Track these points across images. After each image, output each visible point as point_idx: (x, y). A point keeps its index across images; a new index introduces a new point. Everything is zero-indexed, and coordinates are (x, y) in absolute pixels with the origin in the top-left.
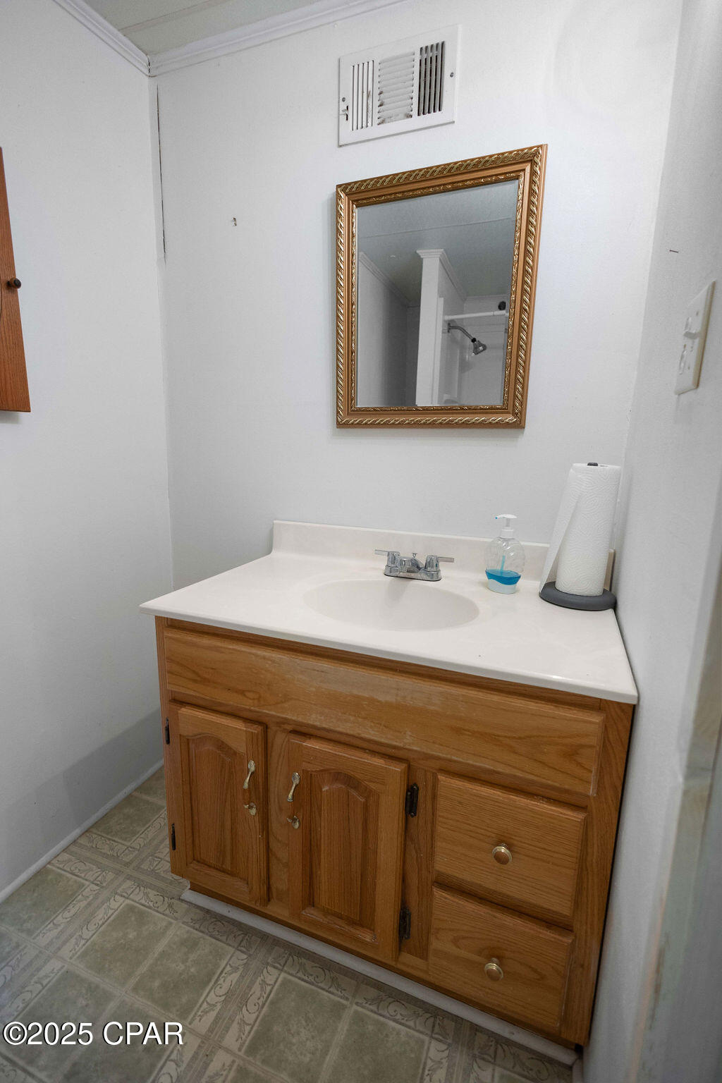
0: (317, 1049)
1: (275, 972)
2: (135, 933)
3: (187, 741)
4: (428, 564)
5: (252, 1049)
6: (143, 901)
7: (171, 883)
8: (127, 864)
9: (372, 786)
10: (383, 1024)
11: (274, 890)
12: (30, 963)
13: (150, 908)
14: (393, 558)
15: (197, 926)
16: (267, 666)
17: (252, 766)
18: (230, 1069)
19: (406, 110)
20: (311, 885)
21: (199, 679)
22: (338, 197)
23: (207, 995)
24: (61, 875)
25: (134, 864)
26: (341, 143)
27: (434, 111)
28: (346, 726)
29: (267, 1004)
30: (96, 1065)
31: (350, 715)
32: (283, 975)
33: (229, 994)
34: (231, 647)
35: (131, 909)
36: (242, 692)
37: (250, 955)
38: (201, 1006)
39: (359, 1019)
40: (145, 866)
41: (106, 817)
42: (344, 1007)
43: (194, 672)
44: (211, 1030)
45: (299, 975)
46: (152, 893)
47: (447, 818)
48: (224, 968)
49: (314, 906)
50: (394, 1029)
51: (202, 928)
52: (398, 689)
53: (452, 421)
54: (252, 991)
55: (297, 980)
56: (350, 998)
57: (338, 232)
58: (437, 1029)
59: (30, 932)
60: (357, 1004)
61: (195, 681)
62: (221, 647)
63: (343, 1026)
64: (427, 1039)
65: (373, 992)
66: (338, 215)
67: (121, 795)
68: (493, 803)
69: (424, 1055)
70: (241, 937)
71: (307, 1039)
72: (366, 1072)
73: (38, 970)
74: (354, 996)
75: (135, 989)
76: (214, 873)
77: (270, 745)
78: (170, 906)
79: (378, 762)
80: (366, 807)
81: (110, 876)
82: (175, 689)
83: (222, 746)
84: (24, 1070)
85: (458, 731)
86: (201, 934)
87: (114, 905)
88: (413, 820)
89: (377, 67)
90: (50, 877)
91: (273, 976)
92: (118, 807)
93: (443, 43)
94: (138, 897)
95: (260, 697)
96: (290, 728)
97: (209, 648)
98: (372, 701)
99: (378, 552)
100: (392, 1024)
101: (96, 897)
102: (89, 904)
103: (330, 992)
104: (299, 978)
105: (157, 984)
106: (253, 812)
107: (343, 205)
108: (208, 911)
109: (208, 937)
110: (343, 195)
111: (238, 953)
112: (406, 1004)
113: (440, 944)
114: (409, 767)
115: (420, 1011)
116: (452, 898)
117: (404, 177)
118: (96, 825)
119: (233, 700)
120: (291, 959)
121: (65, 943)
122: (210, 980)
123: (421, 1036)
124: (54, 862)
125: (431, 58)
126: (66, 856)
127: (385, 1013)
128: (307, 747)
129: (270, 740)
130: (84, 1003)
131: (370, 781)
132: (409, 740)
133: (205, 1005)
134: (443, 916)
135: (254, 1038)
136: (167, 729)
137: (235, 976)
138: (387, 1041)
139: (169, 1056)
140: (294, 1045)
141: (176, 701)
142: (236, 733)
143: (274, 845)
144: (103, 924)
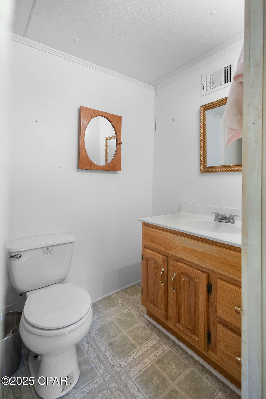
0: (177, 372)
1: (168, 347)
2: (130, 320)
3: (147, 259)
4: (229, 218)
5: (157, 362)
6: (133, 313)
7: (141, 311)
8: (130, 302)
9: (197, 280)
10: (202, 378)
11: (169, 316)
12: (104, 316)
13: (135, 315)
14: (217, 215)
15: (147, 325)
16: (168, 238)
17: (163, 269)
18: (149, 364)
19: (220, 83)
20: (179, 315)
21: (151, 241)
22: (200, 109)
23: (147, 343)
24: (114, 299)
25: (132, 303)
26: (202, 95)
27: (229, 82)
28: (189, 258)
29: (164, 353)
30: (116, 345)
31: (190, 255)
32: (170, 349)
33: (152, 346)
34: (159, 231)
35: (130, 313)
36: (161, 245)
37: (161, 339)
38: (144, 345)
39: (192, 372)
40: (135, 304)
41: (127, 289)
42: (189, 367)
43: (150, 239)
44: (146, 352)
45: (175, 351)
46: (136, 312)
47: (220, 295)
48: (152, 339)
49: (180, 323)
50: (205, 381)
51: (148, 326)
52: (203, 247)
53: (233, 169)
54: (160, 348)
55: (174, 352)
56: (192, 365)
57: (200, 118)
58: (223, 389)
59: (105, 309)
60: (194, 368)
61: (150, 241)
62: (157, 232)
63: (187, 371)
64: (218, 390)
65: (201, 368)
66: (200, 114)
67: (131, 284)
68: (235, 291)
69: (215, 394)
70: (159, 333)
71: (174, 368)
72: (192, 387)
73: (106, 318)
74: (193, 365)
75: (128, 333)
76: (152, 305)
77: (168, 263)
78: (140, 317)
79: (199, 272)
80: (195, 288)
81: (126, 303)
82: (146, 243)
83: (156, 263)
84: (100, 338)
85: (222, 263)
86: (147, 327)
87: (126, 311)
88: (211, 296)
89: (212, 75)
90: (111, 298)
91: (166, 347)
92: (130, 287)
93: (231, 65)
94: (132, 311)
95: (166, 247)
96: (174, 258)
97: (154, 232)
98: (196, 251)
99: (212, 213)
100: (205, 379)
101: (121, 307)
102: (120, 308)
103: (185, 360)
104: (175, 352)
105: (133, 334)
106: (163, 284)
107: (202, 111)
108: (151, 323)
109: (149, 329)
110: (202, 108)
111: (157, 337)
112: (213, 377)
113: (221, 347)
114: (209, 275)
115: (218, 381)
116: (224, 328)
117: (219, 101)
118: (124, 290)
119: (159, 247)
120: (174, 346)
121: (113, 315)
122: (148, 340)
123: (216, 389)
124: (113, 295)
125: (227, 69)
126: (116, 295)
127: (204, 375)
128: (178, 264)
129: (169, 262)
130: (115, 330)
131: (196, 278)
132: (207, 265)
133: (145, 345)
134: (221, 335)
135: (157, 360)
136: (143, 255)
137: (156, 342)
138: (202, 383)
139: (134, 352)
140: (170, 368)
141: (145, 247)
142: (159, 258)
143: (169, 299)
144: (122, 314)
